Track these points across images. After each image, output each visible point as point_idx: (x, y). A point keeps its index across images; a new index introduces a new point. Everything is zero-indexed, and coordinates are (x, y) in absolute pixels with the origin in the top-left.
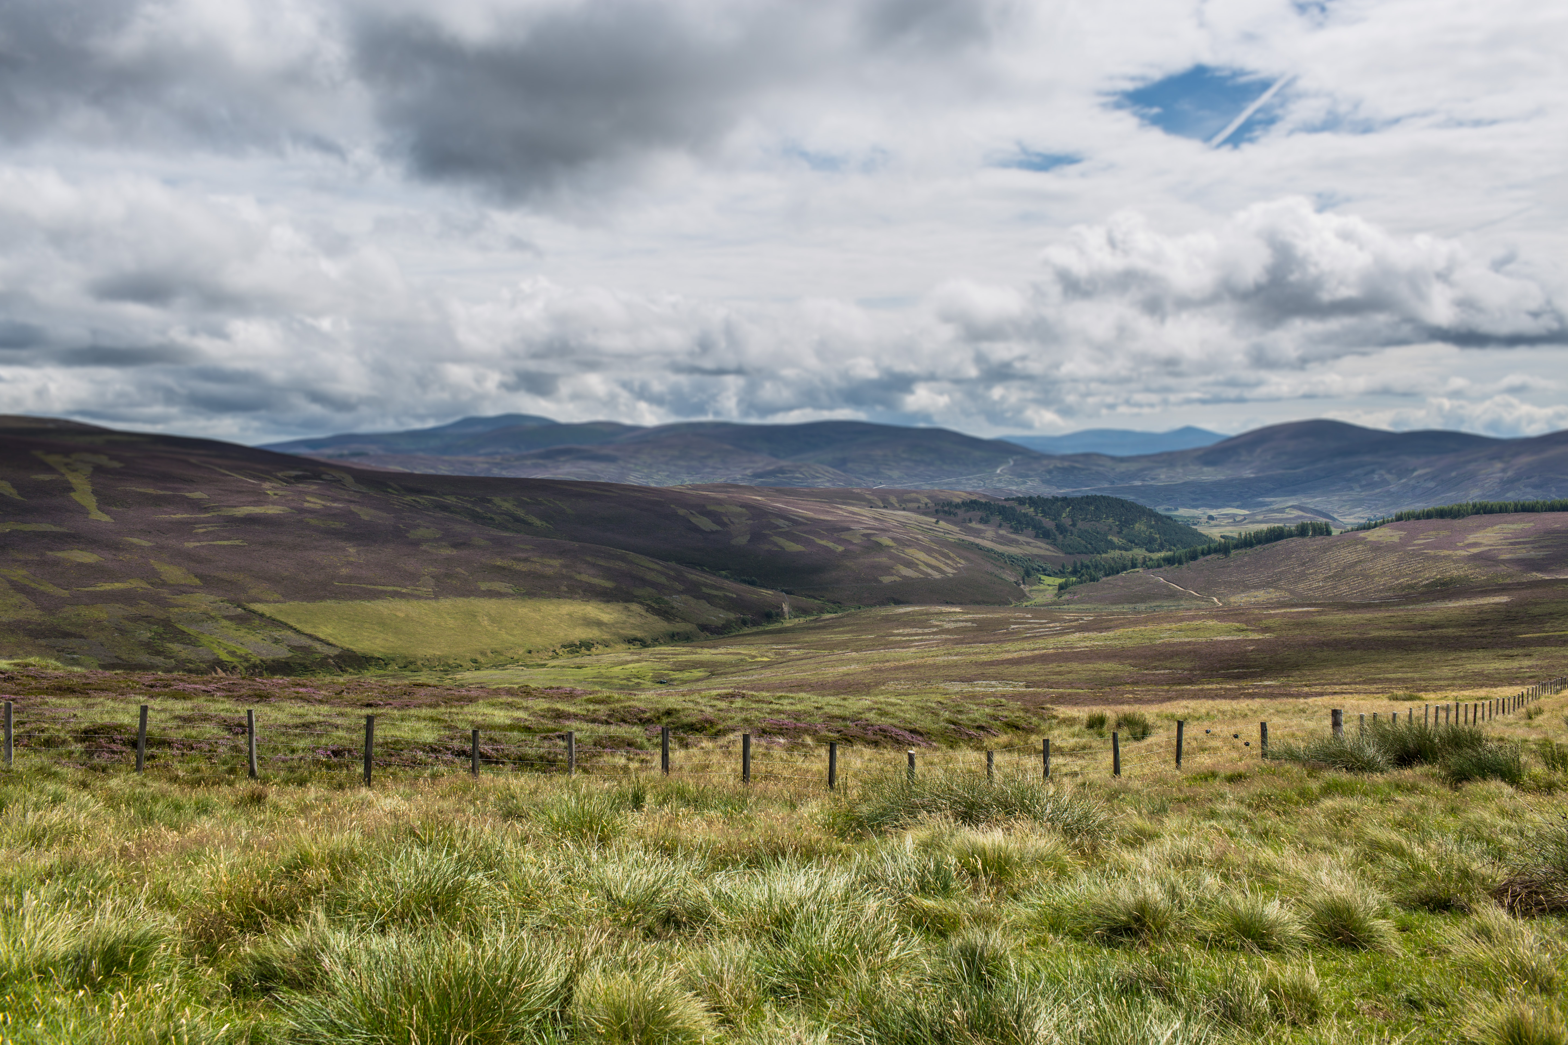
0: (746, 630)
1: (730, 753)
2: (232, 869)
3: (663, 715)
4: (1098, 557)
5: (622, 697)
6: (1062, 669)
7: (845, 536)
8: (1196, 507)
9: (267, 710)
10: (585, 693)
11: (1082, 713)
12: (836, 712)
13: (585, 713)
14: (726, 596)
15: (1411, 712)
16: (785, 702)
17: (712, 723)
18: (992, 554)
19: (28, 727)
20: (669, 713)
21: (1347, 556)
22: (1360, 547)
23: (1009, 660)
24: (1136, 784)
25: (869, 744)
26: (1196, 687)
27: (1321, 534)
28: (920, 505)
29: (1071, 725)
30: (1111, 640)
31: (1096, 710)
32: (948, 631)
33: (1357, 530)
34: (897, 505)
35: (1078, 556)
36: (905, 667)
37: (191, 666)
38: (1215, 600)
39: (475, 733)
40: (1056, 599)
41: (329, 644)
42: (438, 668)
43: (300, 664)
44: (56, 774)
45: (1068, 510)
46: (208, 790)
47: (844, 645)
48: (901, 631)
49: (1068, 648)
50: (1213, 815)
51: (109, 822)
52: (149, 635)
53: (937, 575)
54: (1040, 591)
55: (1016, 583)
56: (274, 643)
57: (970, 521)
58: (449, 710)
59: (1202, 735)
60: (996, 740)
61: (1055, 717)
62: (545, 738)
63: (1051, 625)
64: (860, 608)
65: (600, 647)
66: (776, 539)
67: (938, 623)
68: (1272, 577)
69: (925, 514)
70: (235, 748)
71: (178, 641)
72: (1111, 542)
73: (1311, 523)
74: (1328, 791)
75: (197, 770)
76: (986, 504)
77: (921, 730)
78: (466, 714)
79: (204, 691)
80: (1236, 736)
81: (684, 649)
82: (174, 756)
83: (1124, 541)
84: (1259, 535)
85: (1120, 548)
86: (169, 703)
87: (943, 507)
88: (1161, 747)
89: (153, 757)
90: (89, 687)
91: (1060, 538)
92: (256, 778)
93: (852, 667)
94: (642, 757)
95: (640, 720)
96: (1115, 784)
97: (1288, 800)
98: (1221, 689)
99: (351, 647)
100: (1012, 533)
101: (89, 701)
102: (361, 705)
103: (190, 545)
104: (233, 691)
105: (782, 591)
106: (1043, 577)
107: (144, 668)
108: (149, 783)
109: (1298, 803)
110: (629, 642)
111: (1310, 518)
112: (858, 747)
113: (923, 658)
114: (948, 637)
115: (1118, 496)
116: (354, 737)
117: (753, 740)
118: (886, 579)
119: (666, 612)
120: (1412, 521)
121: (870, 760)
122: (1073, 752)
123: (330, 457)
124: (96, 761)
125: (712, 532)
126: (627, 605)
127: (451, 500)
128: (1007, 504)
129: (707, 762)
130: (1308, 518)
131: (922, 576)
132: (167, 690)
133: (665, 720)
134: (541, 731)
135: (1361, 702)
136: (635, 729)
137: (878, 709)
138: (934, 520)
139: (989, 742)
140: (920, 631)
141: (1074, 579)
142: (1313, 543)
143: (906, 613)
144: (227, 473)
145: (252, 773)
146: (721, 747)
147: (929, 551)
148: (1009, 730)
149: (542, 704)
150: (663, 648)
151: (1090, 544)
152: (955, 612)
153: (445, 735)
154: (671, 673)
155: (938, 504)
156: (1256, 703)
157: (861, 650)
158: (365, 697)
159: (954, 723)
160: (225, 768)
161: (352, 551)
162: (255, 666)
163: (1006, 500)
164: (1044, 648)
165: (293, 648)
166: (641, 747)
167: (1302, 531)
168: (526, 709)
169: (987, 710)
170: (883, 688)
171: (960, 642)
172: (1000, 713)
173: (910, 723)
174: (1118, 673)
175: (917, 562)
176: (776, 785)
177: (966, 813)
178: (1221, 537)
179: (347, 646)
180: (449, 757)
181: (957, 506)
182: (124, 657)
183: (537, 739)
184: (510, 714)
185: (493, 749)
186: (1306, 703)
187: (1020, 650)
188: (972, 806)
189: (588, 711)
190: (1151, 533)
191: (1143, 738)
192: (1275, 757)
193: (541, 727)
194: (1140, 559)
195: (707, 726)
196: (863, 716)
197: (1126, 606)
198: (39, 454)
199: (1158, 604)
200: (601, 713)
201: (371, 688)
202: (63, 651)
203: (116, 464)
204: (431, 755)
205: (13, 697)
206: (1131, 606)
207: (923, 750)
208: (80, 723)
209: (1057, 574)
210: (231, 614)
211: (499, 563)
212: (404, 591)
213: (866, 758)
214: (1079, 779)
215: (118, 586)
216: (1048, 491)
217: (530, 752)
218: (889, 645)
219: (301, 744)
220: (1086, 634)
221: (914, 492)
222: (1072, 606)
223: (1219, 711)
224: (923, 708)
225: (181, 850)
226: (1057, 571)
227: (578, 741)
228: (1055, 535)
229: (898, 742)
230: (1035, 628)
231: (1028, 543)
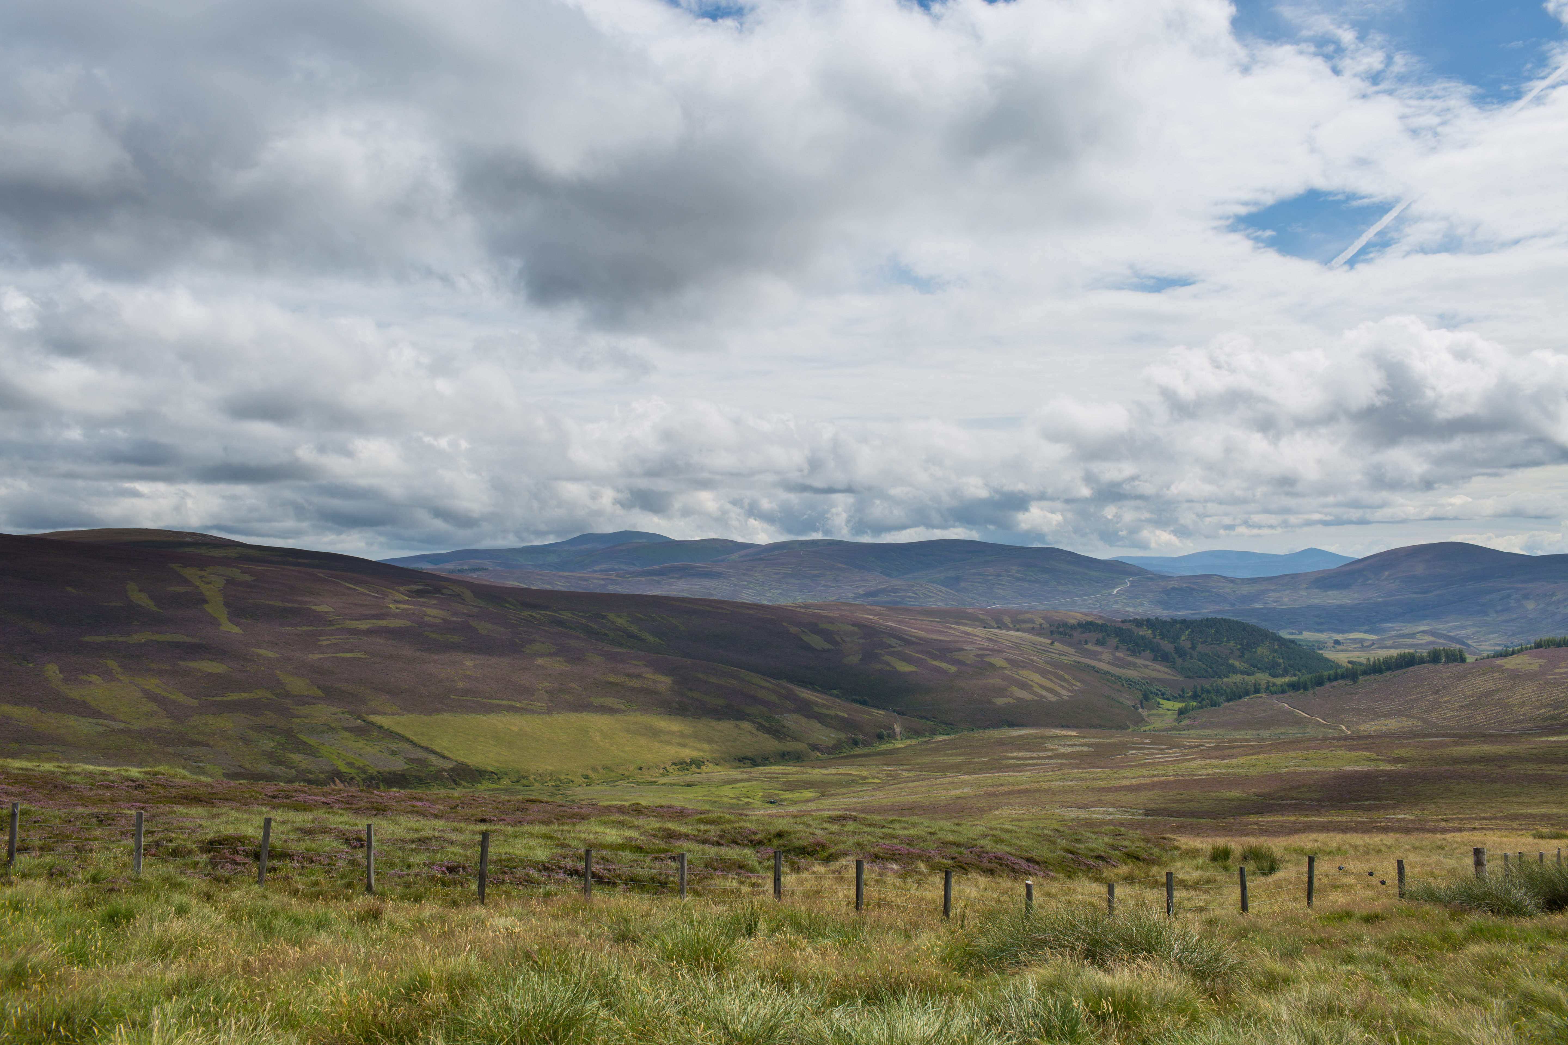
0: (857, 751)
1: (842, 878)
2: (352, 989)
3: (775, 836)
4: (1219, 681)
5: (733, 817)
6: (1182, 797)
7: (958, 656)
8: (1321, 631)
9: (384, 824)
10: (696, 812)
11: (1205, 844)
12: (951, 837)
13: (696, 833)
14: (837, 715)
15: (1559, 852)
16: (897, 826)
17: (823, 847)
18: (1109, 677)
19: (157, 836)
20: (780, 835)
21: (1483, 684)
22: (1496, 675)
23: (1127, 786)
24: (1268, 923)
25: (984, 872)
26: (1325, 819)
27: (1455, 661)
28: (1035, 626)
29: (1194, 857)
30: (1234, 767)
31: (1221, 842)
32: (1063, 756)
33: (1494, 657)
34: (1011, 626)
35: (1198, 680)
36: (1020, 792)
37: (310, 776)
38: (1344, 728)
39: (588, 852)
40: (1176, 724)
41: (444, 757)
42: (549, 784)
43: (416, 777)
44: (181, 885)
45: (1187, 632)
46: (327, 903)
47: (957, 768)
48: (1015, 754)
49: (1189, 775)
50: (1350, 959)
51: (232, 936)
52: (272, 745)
53: (1052, 698)
54: (1159, 715)
55: (1134, 707)
56: (392, 754)
57: (1086, 642)
58: (561, 828)
59: (1333, 871)
60: (1116, 871)
61: (1177, 848)
62: (656, 858)
63: (1171, 751)
64: (973, 730)
65: (711, 765)
66: (887, 658)
67: (1054, 747)
68: (1403, 704)
69: (1040, 635)
70: (353, 862)
71: (299, 752)
72: (1232, 666)
73: (1444, 650)
74: (1475, 934)
75: (317, 883)
76: (1102, 625)
77: (1037, 859)
78: (578, 832)
79: (324, 803)
80: (1371, 874)
81: (795, 769)
82: (294, 868)
83: (1246, 665)
84: (1389, 661)
85: (1242, 673)
86: (291, 815)
87: (1058, 628)
88: (1291, 882)
89: (274, 869)
90: (214, 796)
91: (1179, 661)
92: (374, 894)
93: (965, 790)
94: (754, 880)
95: (751, 842)
96: (1243, 922)
97: (1432, 945)
98: (1352, 821)
99: (465, 760)
100: (1129, 655)
101: (215, 811)
102: (476, 820)
103: (314, 657)
104: (352, 804)
105: (894, 711)
106: (1162, 701)
107: (269, 778)
108: (270, 895)
109: (1441, 949)
110: (740, 761)
111: (1442, 644)
112: (973, 875)
113: (1038, 782)
114: (1064, 761)
115: (1239, 619)
116: (469, 853)
117: (866, 866)
118: (1000, 701)
119: (777, 731)
120: (1552, 648)
121: (986, 889)
122: (1196, 886)
123: (451, 571)
124: (220, 872)
125: (824, 651)
126: (738, 722)
127: (566, 615)
128: (1124, 626)
129: (819, 887)
130: (1440, 644)
131: (1036, 698)
132: (288, 801)
133: (776, 842)
134: (652, 852)
135: (1505, 839)
136: (746, 851)
137: (993, 836)
138: (1049, 641)
139: (1108, 873)
140: (1034, 755)
141: (1195, 704)
142: (1447, 670)
143: (1020, 736)
144: (352, 586)
145: (369, 888)
146: (833, 872)
147: (1043, 673)
148: (1129, 861)
149: (653, 824)
150: (773, 767)
151: (1211, 668)
152: (1071, 736)
153: (557, 854)
154: (781, 792)
155: (1053, 625)
156: (1389, 839)
157: (974, 773)
158: (480, 812)
159: (1072, 852)
160: (343, 881)
161: (469, 664)
162: (372, 778)
163: (1123, 621)
164: (1163, 775)
165: (410, 761)
166: (752, 871)
167: (1435, 658)
168: (638, 828)
169: (1106, 839)
170: (997, 813)
171: (1077, 766)
172: (1120, 843)
173: (1027, 852)
174: (1242, 803)
175: (1031, 683)
176: (889, 914)
177: (1089, 950)
178: (1349, 662)
179: (461, 759)
180: (561, 876)
181: (1073, 627)
182: (248, 766)
183: (648, 859)
184: (622, 832)
185: (605, 869)
186: (1444, 839)
187: (1139, 777)
188: (1095, 942)
189: (699, 831)
190: (1274, 657)
191: (1271, 873)
192: (1413, 897)
193: (653, 847)
194: (1263, 685)
195: (819, 849)
196: (978, 843)
197: (1250, 732)
198: (176, 566)
199: (1283, 731)
200: (712, 833)
201: (485, 803)
202: (189, 759)
203: (248, 578)
204: (543, 873)
205: (143, 805)
206: (1255, 732)
207: (1041, 880)
208: (206, 834)
209: (1176, 698)
210: (351, 725)
211: (611, 679)
212: (519, 705)
213: (982, 886)
214: (1204, 916)
215: (244, 696)
216: (1164, 614)
217: (642, 873)
218: (1001, 769)
219: (418, 859)
220: (1208, 761)
221: (1028, 612)
222: (1192, 732)
223: (1350, 845)
224: (1039, 836)
225: (303, 966)
226: (1176, 695)
227: (690, 862)
228: (1174, 659)
229: (1013, 870)
230: (1154, 754)
231: (1146, 666)
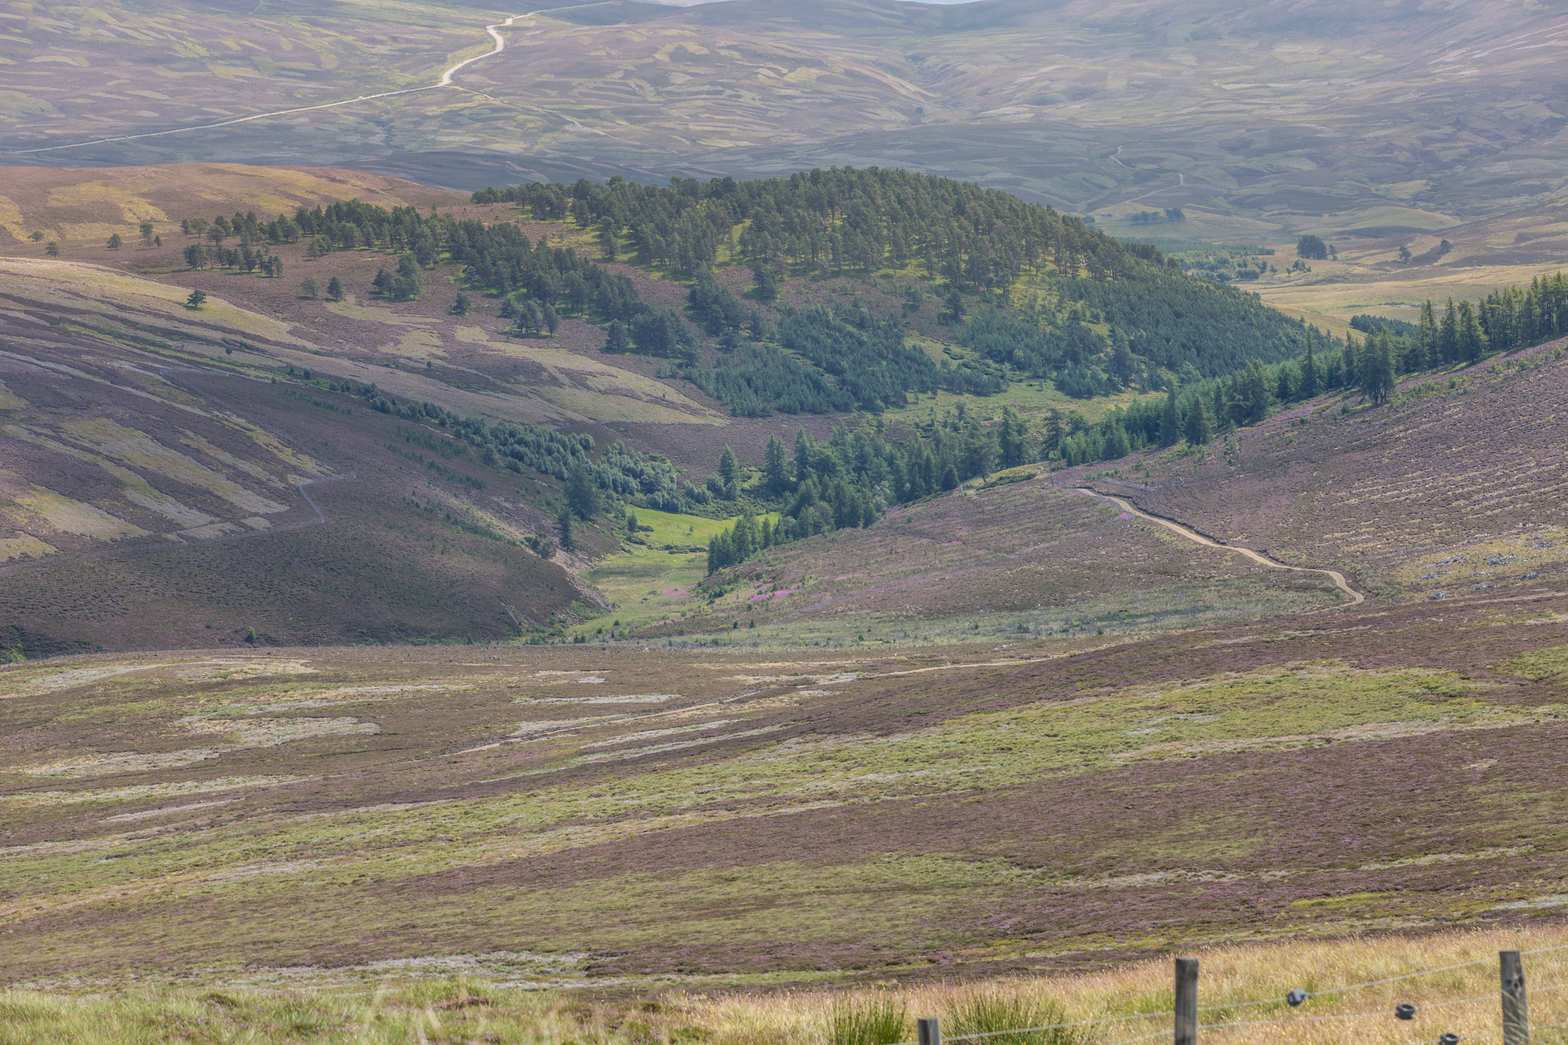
4: (867, 423)
6: (733, 890)
18: (431, 428)
23: (514, 863)
28: (120, 230)
30: (930, 760)
32: (255, 759)
34: (22, 236)
35: (786, 423)
38: (1339, 580)
40: (701, 602)
45: (737, 231)
48: (59, 767)
49: (756, 803)
53: (205, 526)
54: (635, 573)
55: (534, 545)
57: (335, 290)
63: (684, 714)
67: (216, 728)
68: (1554, 477)
69: (143, 267)
72: (917, 359)
76: (398, 217)
83: (970, 355)
84: (1501, 309)
85: (954, 385)
87: (216, 237)
91: (709, 347)
100: (509, 335)
106: (644, 517)
113: (155, 874)
114: (260, 781)
115: (939, 169)
128: (487, 216)
131: (141, 533)
138: (182, 294)
140: (137, 763)
141: (774, 519)
143: (75, 693)
147: (164, 424)
151: (833, 370)
152: (284, 679)
155: (198, 226)
163: (480, 197)
164: (658, 811)
174: (963, 895)
181: (278, 230)
187: (560, 823)
190: (1075, 316)
194: (1035, 425)
197: (985, 621)
199: (1114, 607)
206: (1006, 618)
209: (700, 499)
218: (8, 829)
220: (830, 745)
222: (766, 630)
226: (701, 489)
228: (687, 341)
230: (616, 730)
231: (578, 380)
